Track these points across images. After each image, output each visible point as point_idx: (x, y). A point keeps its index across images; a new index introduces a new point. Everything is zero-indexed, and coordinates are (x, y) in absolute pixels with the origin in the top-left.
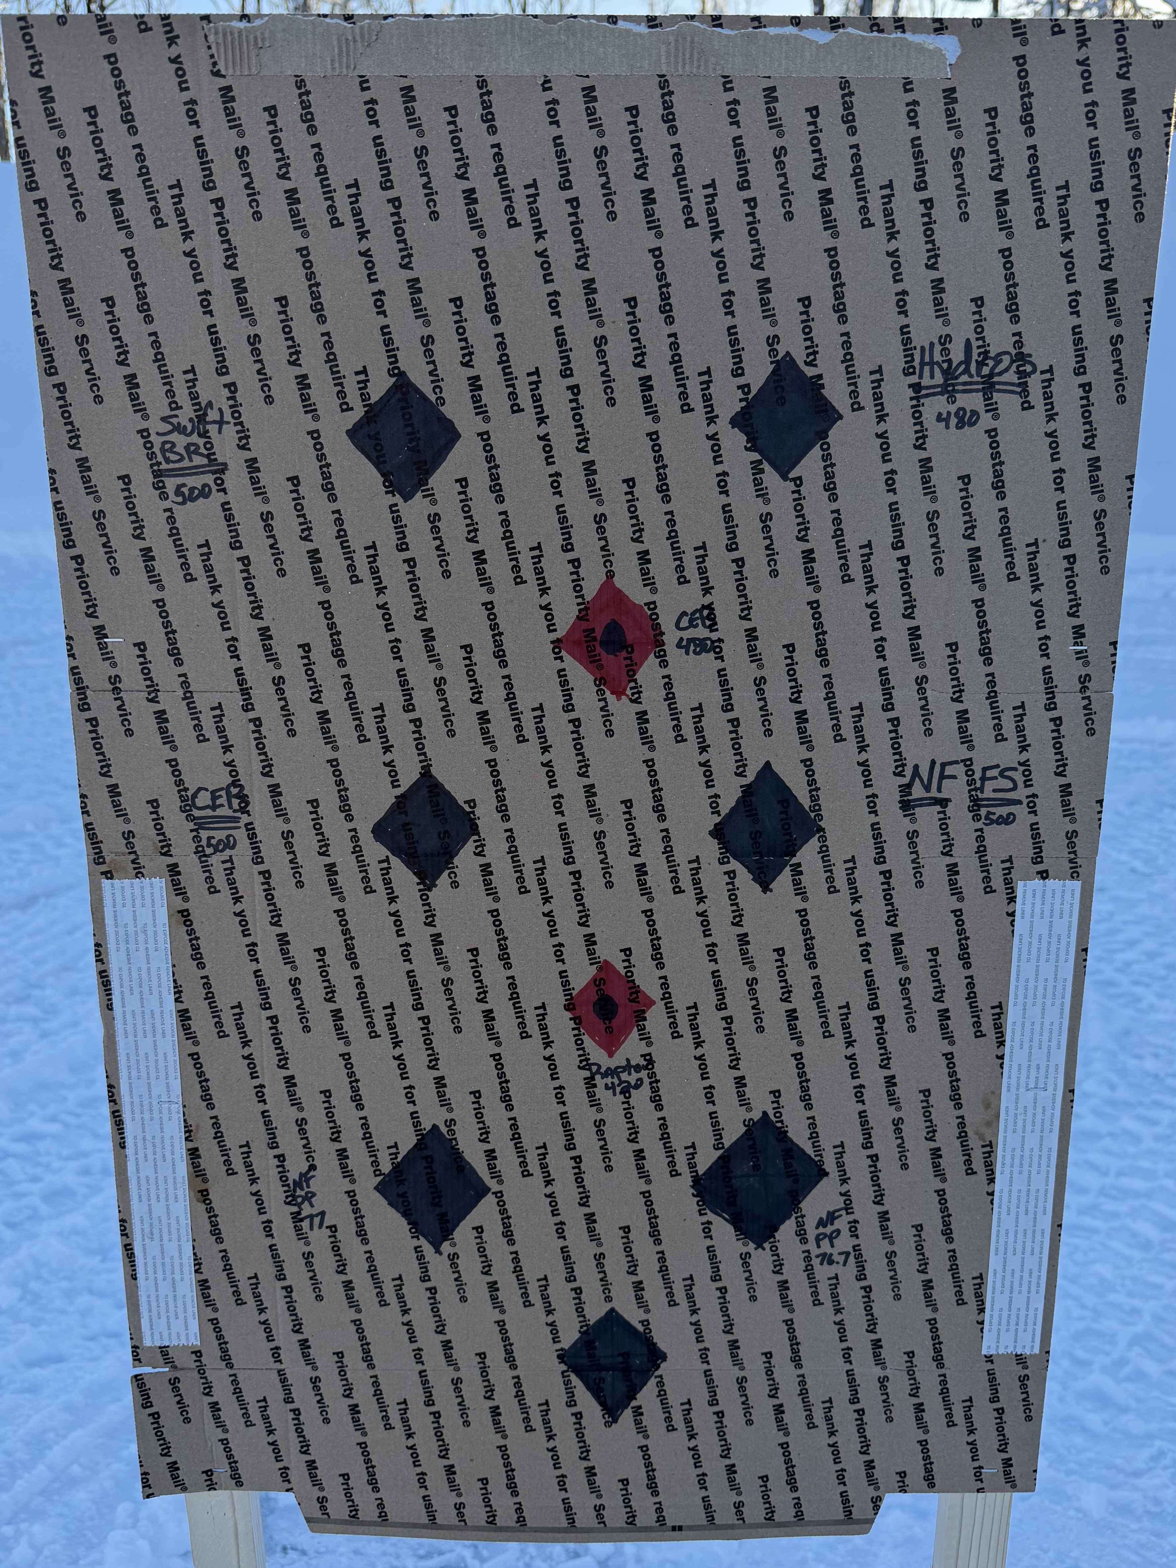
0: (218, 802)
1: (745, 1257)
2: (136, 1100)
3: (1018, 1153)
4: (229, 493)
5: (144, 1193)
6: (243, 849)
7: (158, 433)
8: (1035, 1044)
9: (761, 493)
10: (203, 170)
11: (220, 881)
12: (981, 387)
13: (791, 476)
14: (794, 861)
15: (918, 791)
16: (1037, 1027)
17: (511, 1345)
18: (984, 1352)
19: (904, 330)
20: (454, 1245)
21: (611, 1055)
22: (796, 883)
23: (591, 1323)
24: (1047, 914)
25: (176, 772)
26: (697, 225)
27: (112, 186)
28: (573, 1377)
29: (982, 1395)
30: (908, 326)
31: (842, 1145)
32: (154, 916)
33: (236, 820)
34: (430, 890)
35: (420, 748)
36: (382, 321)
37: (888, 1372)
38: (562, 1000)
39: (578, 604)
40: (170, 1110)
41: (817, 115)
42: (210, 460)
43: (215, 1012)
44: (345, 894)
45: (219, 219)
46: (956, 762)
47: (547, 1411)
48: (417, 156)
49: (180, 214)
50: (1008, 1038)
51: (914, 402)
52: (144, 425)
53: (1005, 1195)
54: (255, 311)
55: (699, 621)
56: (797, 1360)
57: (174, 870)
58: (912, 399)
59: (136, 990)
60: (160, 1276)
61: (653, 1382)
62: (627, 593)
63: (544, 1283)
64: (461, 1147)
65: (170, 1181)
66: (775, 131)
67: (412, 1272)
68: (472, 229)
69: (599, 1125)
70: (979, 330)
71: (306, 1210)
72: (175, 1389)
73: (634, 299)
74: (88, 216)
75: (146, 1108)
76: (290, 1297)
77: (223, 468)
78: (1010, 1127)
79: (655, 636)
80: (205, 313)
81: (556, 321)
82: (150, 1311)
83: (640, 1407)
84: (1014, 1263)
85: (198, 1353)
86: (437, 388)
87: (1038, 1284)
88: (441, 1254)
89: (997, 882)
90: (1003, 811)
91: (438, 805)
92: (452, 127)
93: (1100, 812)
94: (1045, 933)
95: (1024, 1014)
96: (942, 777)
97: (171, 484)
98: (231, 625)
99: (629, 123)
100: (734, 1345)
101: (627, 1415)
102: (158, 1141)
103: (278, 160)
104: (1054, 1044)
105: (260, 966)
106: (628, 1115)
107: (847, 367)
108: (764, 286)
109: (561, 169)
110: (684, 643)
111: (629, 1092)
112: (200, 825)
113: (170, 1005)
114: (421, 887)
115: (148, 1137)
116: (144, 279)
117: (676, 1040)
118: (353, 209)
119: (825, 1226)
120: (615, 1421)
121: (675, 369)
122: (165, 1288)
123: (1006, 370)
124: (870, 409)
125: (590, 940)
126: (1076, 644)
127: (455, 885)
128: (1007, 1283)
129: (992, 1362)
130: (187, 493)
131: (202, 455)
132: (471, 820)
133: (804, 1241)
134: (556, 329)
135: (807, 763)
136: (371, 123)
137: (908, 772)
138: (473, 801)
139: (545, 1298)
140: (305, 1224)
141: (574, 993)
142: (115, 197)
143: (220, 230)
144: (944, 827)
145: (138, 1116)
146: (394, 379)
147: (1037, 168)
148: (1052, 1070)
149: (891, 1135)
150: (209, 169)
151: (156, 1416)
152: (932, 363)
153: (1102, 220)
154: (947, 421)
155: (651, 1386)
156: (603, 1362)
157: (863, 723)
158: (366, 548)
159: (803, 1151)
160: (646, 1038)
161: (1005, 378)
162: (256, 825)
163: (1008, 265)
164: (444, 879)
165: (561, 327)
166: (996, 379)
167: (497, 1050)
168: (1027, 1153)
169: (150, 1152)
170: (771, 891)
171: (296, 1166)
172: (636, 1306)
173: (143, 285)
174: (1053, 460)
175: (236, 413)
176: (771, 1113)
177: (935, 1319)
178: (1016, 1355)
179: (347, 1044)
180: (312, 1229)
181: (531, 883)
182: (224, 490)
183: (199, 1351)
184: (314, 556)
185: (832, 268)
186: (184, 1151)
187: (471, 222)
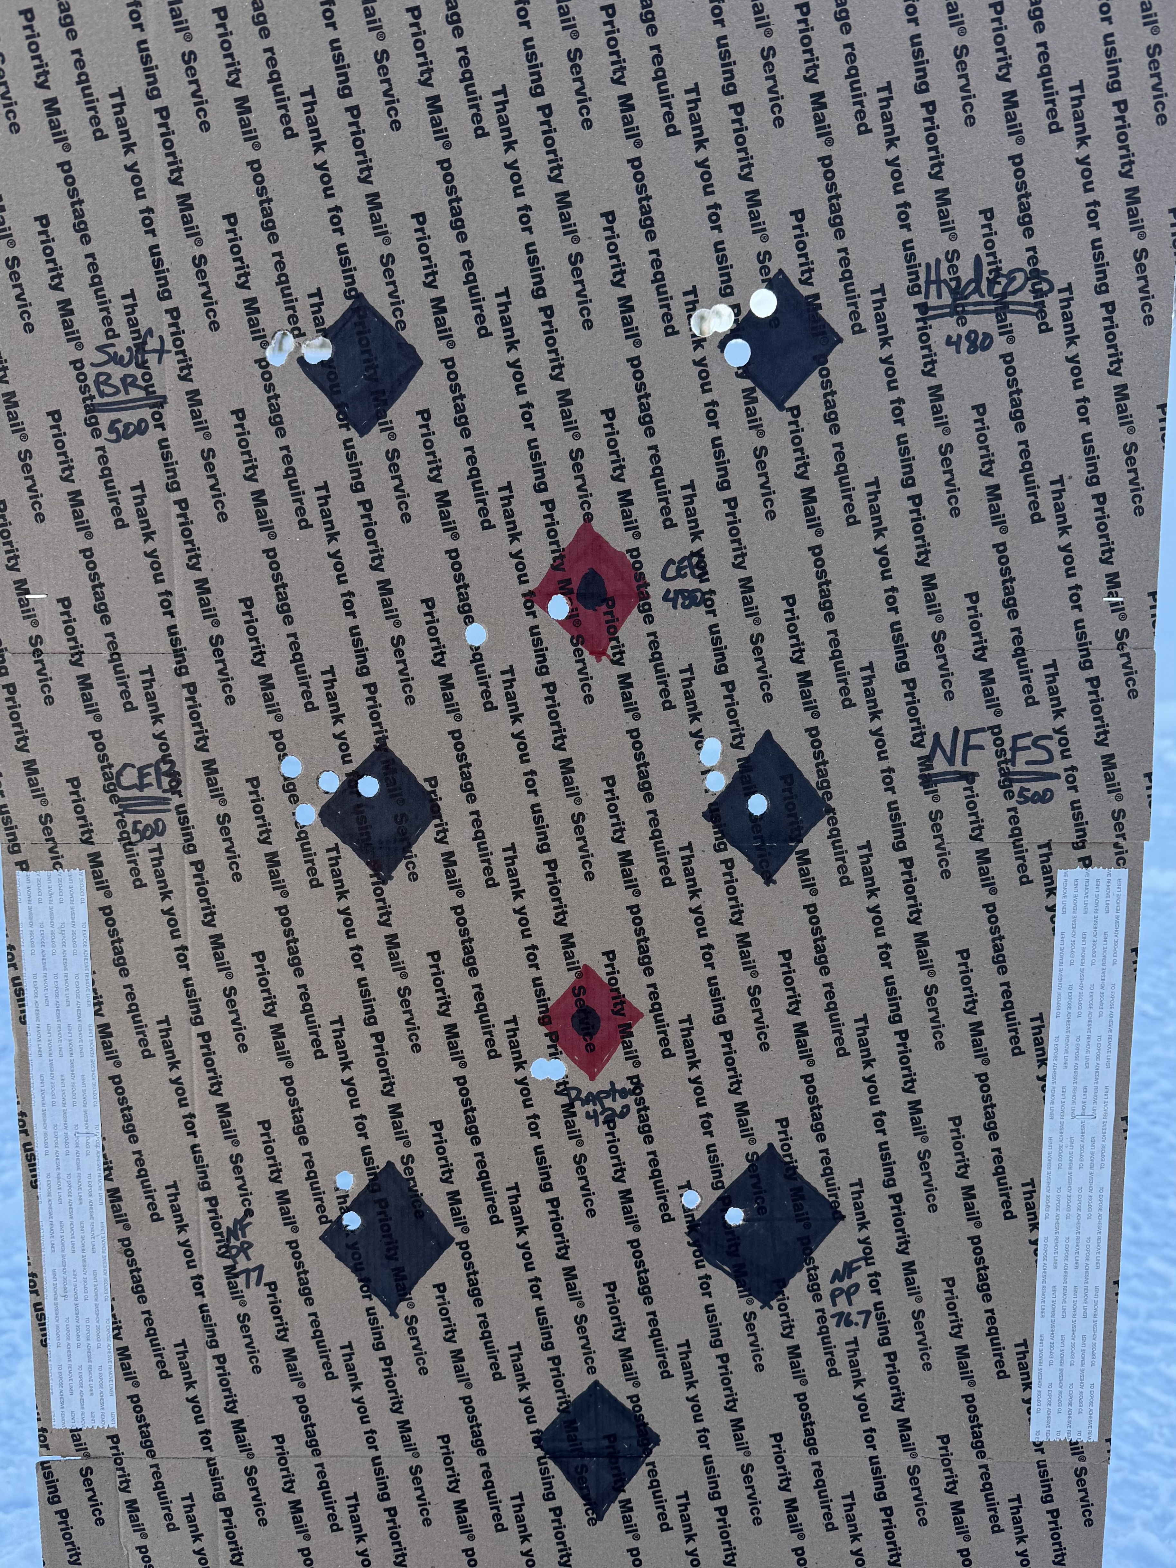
0: (146, 781)
1: (750, 1317)
2: (50, 1130)
3: (1064, 1192)
4: (168, 428)
5: (57, 1242)
6: (173, 835)
7: (92, 365)
8: (1081, 1063)
9: (756, 425)
10: (147, 77)
11: (147, 874)
12: (993, 307)
13: (787, 405)
14: (801, 847)
15: (940, 765)
16: (1083, 1042)
17: (479, 1425)
18: (1033, 1439)
19: (907, 245)
20: (412, 1306)
21: (592, 1077)
22: (804, 873)
23: (572, 1399)
24: (1091, 908)
25: (100, 746)
26: (679, 133)
27: (49, 94)
28: (551, 1465)
29: (1032, 1493)
30: (911, 241)
31: (860, 1183)
32: (73, 913)
33: (166, 801)
34: (384, 883)
35: (375, 717)
36: (338, 239)
37: (918, 1461)
38: (535, 1012)
39: (553, 552)
40: (88, 1144)
41: (808, 12)
42: (148, 393)
43: (140, 1027)
44: (288, 888)
45: (163, 130)
46: (982, 730)
47: (520, 1505)
48: (378, 61)
49: (122, 124)
50: (1050, 1055)
51: (921, 324)
52: (78, 355)
53: (1051, 1243)
54: (201, 229)
55: (688, 571)
56: (811, 1443)
57: (95, 860)
58: (918, 320)
59: (52, 1001)
60: (73, 1342)
61: (644, 1469)
62: (607, 539)
63: (516, 1351)
64: (420, 1188)
65: (87, 1228)
66: (762, 30)
67: (363, 1338)
68: (437, 139)
69: (580, 1161)
70: (989, 245)
71: (242, 1264)
72: (88, 1482)
73: (612, 213)
74: (22, 127)
75: (61, 1140)
76: (223, 1368)
77: (163, 401)
78: (1055, 1163)
79: (639, 587)
80: (146, 232)
81: (527, 237)
82: (61, 1385)
83: (629, 1501)
84: (1064, 1327)
85: (114, 1438)
86: (397, 312)
87: (1093, 1354)
88: (397, 1317)
89: (1034, 871)
90: (1038, 787)
91: (395, 782)
92: (415, 29)
93: (1150, 788)
94: (1090, 930)
95: (1068, 1026)
96: (967, 747)
97: (104, 419)
98: (165, 577)
99: (605, 23)
100: (738, 1425)
101: (614, 1511)
102: (74, 1180)
103: (228, 66)
104: (1103, 1062)
105: (190, 974)
106: (613, 1149)
107: (846, 286)
108: (753, 198)
109: (532, 74)
110: (671, 595)
111: (614, 1121)
112: (126, 806)
113: (90, 1020)
114: (375, 879)
115: (64, 1175)
116: (82, 196)
117: (667, 1060)
118: (308, 118)
119: (841, 1280)
120: (600, 1518)
121: (658, 288)
122: (79, 1357)
123: (1021, 289)
124: (872, 331)
125: (568, 941)
126: (1110, 594)
127: (413, 877)
128: (1057, 1352)
129: (1042, 1451)
130: (121, 429)
131: (139, 387)
132: (432, 800)
133: (817, 1298)
134: (527, 246)
135: (815, 733)
136: (327, 25)
137: (928, 741)
138: (435, 778)
139: (518, 1369)
140: (241, 1280)
141: (550, 1004)
142: (52, 106)
143: (164, 143)
144: (971, 806)
145: (52, 1150)
146: (350, 302)
147: (1048, 67)
148: (1101, 1093)
149: (917, 1171)
150: (154, 75)
151: (63, 1514)
152: (938, 282)
153: (1120, 123)
154: (957, 344)
155: (641, 1478)
156: (587, 1446)
157: (874, 685)
158: (317, 489)
159: (815, 1190)
160: (633, 1058)
161: (1018, 297)
162: (189, 807)
163: (1019, 173)
164: (401, 871)
165: (533, 244)
166: (1010, 299)
167: (461, 1072)
168: (1075, 1193)
169: (64, 1193)
170: (775, 882)
171: (231, 1211)
172: (623, 1379)
173: (81, 202)
174: (1076, 388)
175: (178, 342)
176: (778, 1146)
177: (972, 1395)
178: (1071, 1444)
179: (290, 1065)
180: (248, 1286)
181: (500, 874)
182: (162, 426)
183: (116, 1436)
184: (259, 497)
185: (827, 179)
186: (103, 1192)
187: (435, 132)
